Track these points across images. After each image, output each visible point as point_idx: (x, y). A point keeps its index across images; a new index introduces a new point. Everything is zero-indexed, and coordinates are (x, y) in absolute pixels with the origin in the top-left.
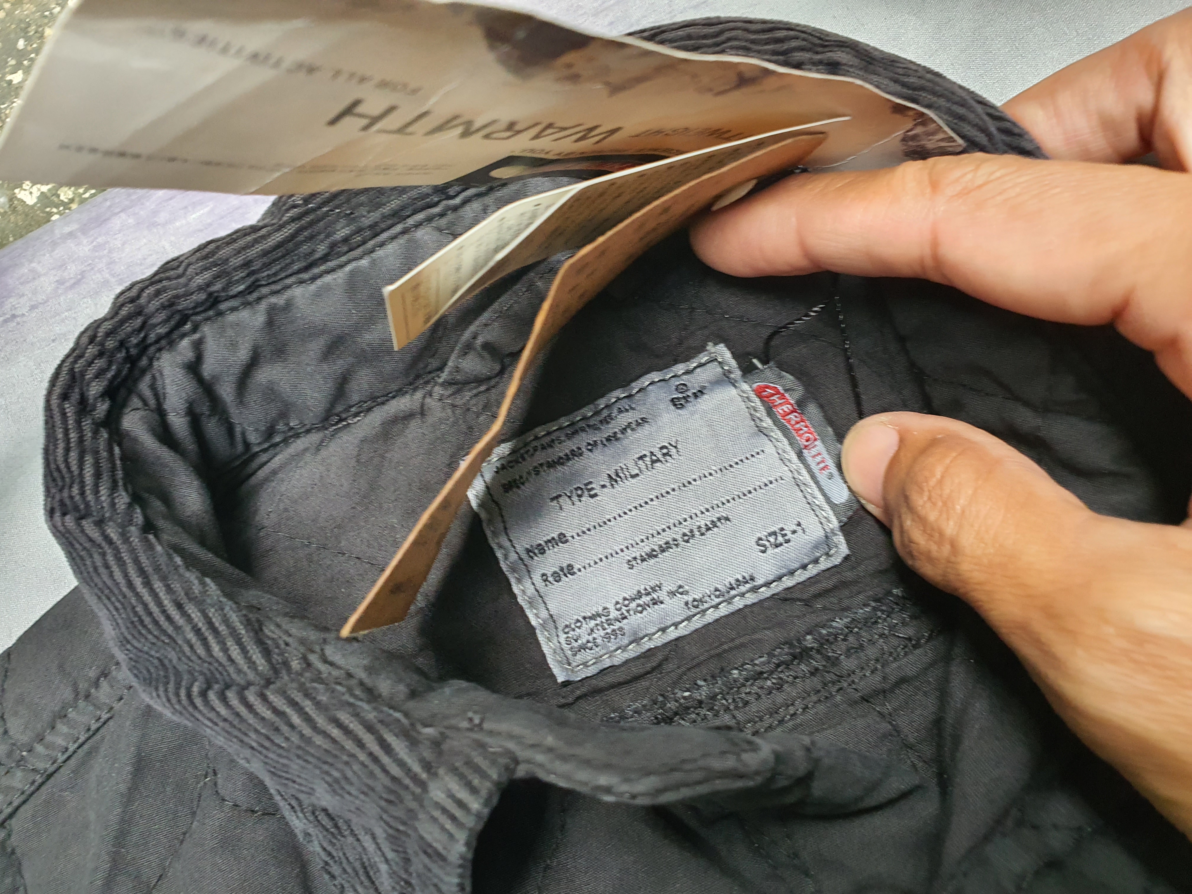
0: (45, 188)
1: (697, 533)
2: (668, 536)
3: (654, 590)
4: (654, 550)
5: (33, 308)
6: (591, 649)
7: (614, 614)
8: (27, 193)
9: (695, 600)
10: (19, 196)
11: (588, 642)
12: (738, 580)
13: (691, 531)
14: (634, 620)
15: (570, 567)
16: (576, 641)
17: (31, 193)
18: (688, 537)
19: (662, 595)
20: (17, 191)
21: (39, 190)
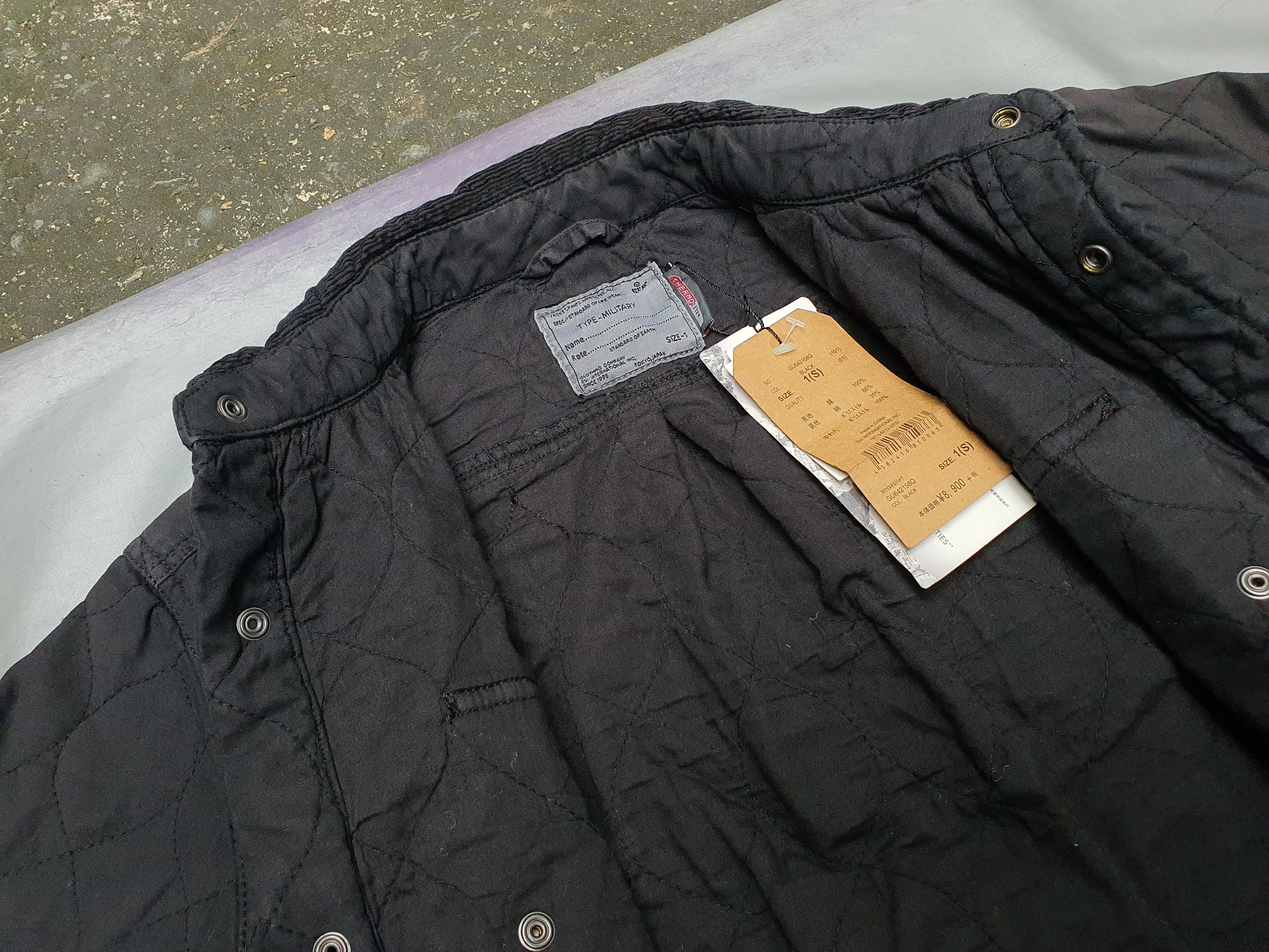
0: (313, 194)
1: (640, 335)
2: (628, 337)
3: (621, 359)
4: (621, 343)
5: (319, 244)
6: (593, 385)
7: (603, 368)
8: (304, 196)
9: (639, 362)
10: (299, 198)
11: (591, 382)
12: (657, 353)
13: (638, 334)
14: (612, 371)
15: (585, 352)
16: (586, 381)
17: (305, 196)
18: (636, 337)
19: (625, 360)
20: (297, 195)
21: (310, 195)
